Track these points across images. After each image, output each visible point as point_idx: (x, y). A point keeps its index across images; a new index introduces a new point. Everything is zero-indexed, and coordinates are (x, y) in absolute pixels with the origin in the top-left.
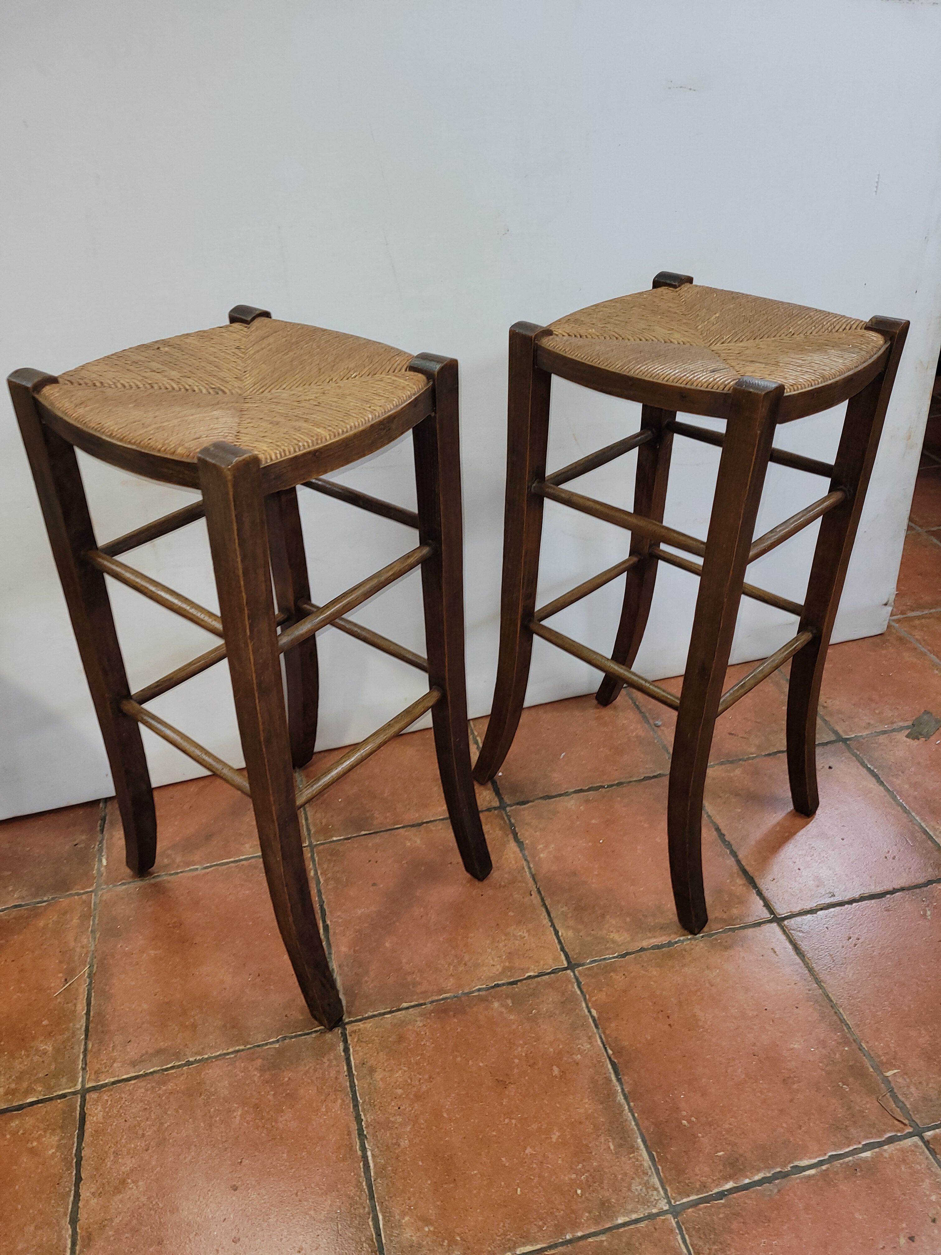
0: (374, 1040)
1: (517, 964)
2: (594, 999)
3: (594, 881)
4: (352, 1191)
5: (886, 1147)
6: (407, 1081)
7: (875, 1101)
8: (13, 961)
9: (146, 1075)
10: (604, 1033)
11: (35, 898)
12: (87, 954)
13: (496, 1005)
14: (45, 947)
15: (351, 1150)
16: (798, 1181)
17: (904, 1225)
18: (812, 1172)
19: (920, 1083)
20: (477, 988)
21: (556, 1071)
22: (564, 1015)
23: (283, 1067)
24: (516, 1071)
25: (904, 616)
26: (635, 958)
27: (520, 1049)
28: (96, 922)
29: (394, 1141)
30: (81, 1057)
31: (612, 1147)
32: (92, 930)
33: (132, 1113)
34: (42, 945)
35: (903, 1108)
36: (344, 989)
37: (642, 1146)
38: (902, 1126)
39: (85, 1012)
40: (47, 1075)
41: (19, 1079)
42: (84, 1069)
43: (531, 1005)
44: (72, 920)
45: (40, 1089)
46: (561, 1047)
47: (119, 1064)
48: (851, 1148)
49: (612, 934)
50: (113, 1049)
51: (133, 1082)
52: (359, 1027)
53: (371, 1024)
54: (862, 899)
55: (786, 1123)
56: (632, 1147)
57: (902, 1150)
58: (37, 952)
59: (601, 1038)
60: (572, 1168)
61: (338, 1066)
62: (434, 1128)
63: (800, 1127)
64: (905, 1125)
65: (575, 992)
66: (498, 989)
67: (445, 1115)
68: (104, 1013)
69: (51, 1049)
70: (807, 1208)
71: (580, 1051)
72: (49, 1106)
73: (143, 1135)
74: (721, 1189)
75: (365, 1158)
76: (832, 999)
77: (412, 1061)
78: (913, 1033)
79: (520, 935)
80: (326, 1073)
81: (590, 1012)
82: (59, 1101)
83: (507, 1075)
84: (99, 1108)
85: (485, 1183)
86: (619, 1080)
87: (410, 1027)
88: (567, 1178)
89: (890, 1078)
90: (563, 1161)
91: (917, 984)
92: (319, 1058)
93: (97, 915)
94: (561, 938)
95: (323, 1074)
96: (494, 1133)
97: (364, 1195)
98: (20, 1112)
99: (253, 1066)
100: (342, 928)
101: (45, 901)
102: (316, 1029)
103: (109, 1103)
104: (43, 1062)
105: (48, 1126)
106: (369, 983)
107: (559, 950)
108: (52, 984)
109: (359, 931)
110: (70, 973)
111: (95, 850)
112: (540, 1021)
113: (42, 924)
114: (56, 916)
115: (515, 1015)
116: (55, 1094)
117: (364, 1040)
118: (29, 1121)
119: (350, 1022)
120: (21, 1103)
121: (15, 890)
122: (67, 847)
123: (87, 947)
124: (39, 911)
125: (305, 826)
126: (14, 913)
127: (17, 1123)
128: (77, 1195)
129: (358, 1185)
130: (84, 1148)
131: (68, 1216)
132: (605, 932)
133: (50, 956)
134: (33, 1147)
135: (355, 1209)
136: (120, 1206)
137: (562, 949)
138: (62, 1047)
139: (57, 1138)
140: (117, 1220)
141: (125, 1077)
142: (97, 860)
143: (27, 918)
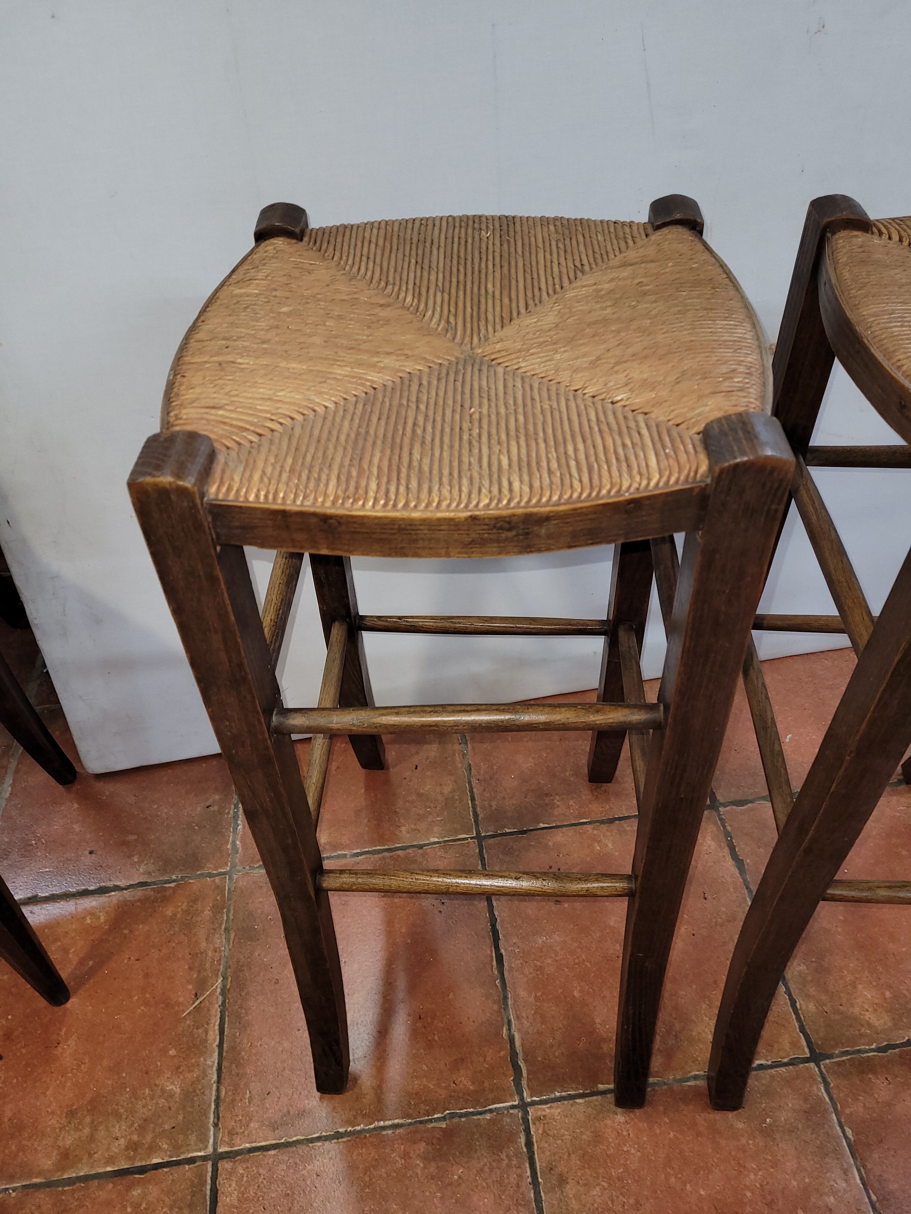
0: (563, 1135)
2: (847, 1111)
3: (839, 929)
6: (607, 1204)
8: (137, 960)
9: (287, 1145)
10: (864, 1167)
11: (162, 875)
12: (219, 961)
14: (173, 945)
22: (809, 1132)
23: (451, 1158)
26: (901, 1056)
27: (752, 1176)
28: (231, 917)
30: (213, 1106)
32: (225, 929)
33: (272, 1198)
34: (169, 942)
36: (523, 1053)
39: (217, 1042)
40: (174, 1128)
41: (142, 1129)
42: (216, 1125)
43: (764, 1110)
44: (202, 911)
45: (165, 1146)
46: (807, 1180)
47: (258, 1124)
50: (249, 1102)
51: (272, 1152)
52: (544, 1113)
53: (559, 1110)
58: (165, 951)
59: (859, 1173)
61: (520, 1167)
65: (820, 1100)
68: (238, 1048)
69: (179, 1089)
71: (834, 1192)
72: (177, 1173)
77: (613, 1174)
80: (505, 1176)
82: (187, 1167)
84: (234, 1185)
87: (609, 1122)
92: (495, 1152)
93: (232, 908)
94: (800, 1012)
95: (502, 1176)
98: (142, 1176)
99: (414, 1150)
100: (519, 962)
101: (174, 881)
102: (490, 1107)
103: (245, 1179)
104: (170, 1108)
105: (174, 1201)
106: (555, 1048)
107: (798, 1030)
108: (181, 999)
109: (540, 968)
110: (202, 985)
111: (230, 816)
112: (778, 1136)
113: (169, 913)
114: (186, 904)
115: (744, 1123)
116: (182, 1157)
117: (551, 1133)
118: (154, 1192)
119: (534, 1103)
120: (144, 1163)
121: (140, 862)
122: (199, 809)
123: (220, 951)
124: (167, 893)
125: (471, 809)
126: (139, 893)
127: (139, 1191)
132: (857, 1010)
133: (178, 959)
137: (802, 1030)
138: (191, 1089)
141: (263, 1144)
142: (231, 829)
143: (154, 902)
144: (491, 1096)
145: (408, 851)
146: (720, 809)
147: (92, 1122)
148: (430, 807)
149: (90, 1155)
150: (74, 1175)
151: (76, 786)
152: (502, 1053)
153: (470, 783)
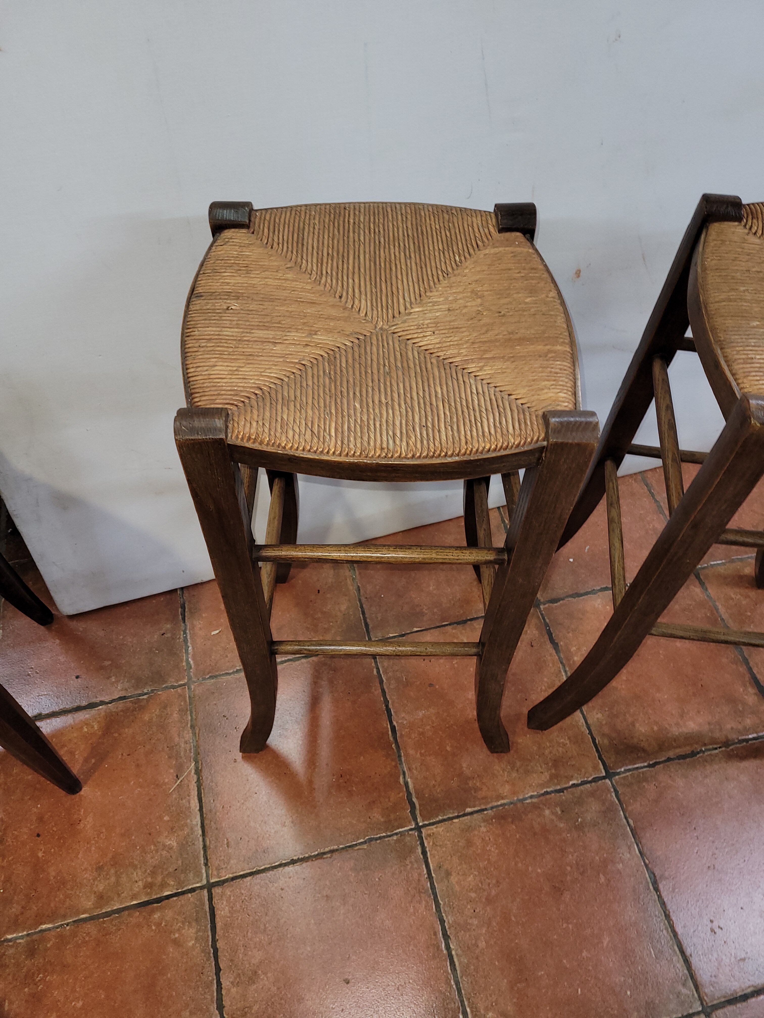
0: (446, 845)
1: (562, 772)
2: (630, 809)
6: (478, 885)
8: (129, 755)
9: (258, 872)
10: (641, 843)
11: (136, 690)
12: (190, 751)
13: (547, 812)
14: (154, 741)
15: (438, 948)
20: (530, 794)
21: (602, 879)
23: (373, 868)
24: (569, 878)
26: (664, 769)
27: (570, 857)
28: (194, 717)
29: (473, 942)
30: (202, 852)
32: (191, 726)
33: (253, 908)
34: (151, 739)
36: (415, 792)
37: (678, 952)
39: (198, 808)
40: (176, 870)
41: (153, 873)
42: (206, 864)
43: (576, 814)
44: (172, 715)
45: (172, 883)
46: (605, 855)
47: (235, 861)
49: (642, 742)
50: (228, 847)
51: (248, 878)
52: (432, 831)
53: (442, 828)
58: (148, 747)
59: (638, 848)
60: (620, 971)
61: (419, 868)
62: (505, 930)
65: (612, 803)
66: (548, 796)
67: (513, 919)
68: (214, 810)
69: (175, 844)
71: (622, 861)
72: (183, 899)
73: (265, 930)
74: (744, 992)
75: (450, 956)
77: (481, 866)
79: (563, 742)
80: (410, 875)
81: (628, 822)
82: (190, 895)
83: (562, 881)
84: (225, 903)
85: (552, 983)
87: (476, 833)
88: (617, 980)
92: (402, 860)
93: (192, 710)
94: (599, 746)
95: (407, 875)
96: (555, 937)
97: (454, 991)
98: (159, 905)
99: (347, 866)
100: (406, 730)
101: (146, 694)
102: (396, 831)
103: (232, 898)
104: (171, 856)
105: (185, 918)
106: (436, 787)
107: (597, 757)
108: (166, 780)
109: (422, 734)
110: (180, 769)
111: (181, 640)
112: (586, 830)
113: (146, 718)
114: (158, 710)
115: (564, 823)
116: (186, 888)
117: (438, 844)
118: (169, 914)
119: (424, 826)
120: (159, 896)
121: (117, 682)
122: (156, 636)
123: (190, 743)
124: (142, 704)
125: (363, 621)
126: (121, 705)
127: (159, 915)
128: (219, 984)
129: (448, 983)
130: (217, 940)
131: (215, 1003)
132: (635, 740)
133: (160, 751)
134: (176, 938)
135: (447, 1004)
136: (256, 995)
137: (600, 758)
138: (184, 842)
139: (194, 931)
140: (256, 1008)
141: (242, 873)
142: (184, 651)
143: (133, 711)
144: (396, 824)
146: (541, 607)
147: (116, 872)
148: (332, 622)
149: (119, 895)
150: (109, 909)
151: (55, 626)
152: (401, 794)
153: (360, 600)
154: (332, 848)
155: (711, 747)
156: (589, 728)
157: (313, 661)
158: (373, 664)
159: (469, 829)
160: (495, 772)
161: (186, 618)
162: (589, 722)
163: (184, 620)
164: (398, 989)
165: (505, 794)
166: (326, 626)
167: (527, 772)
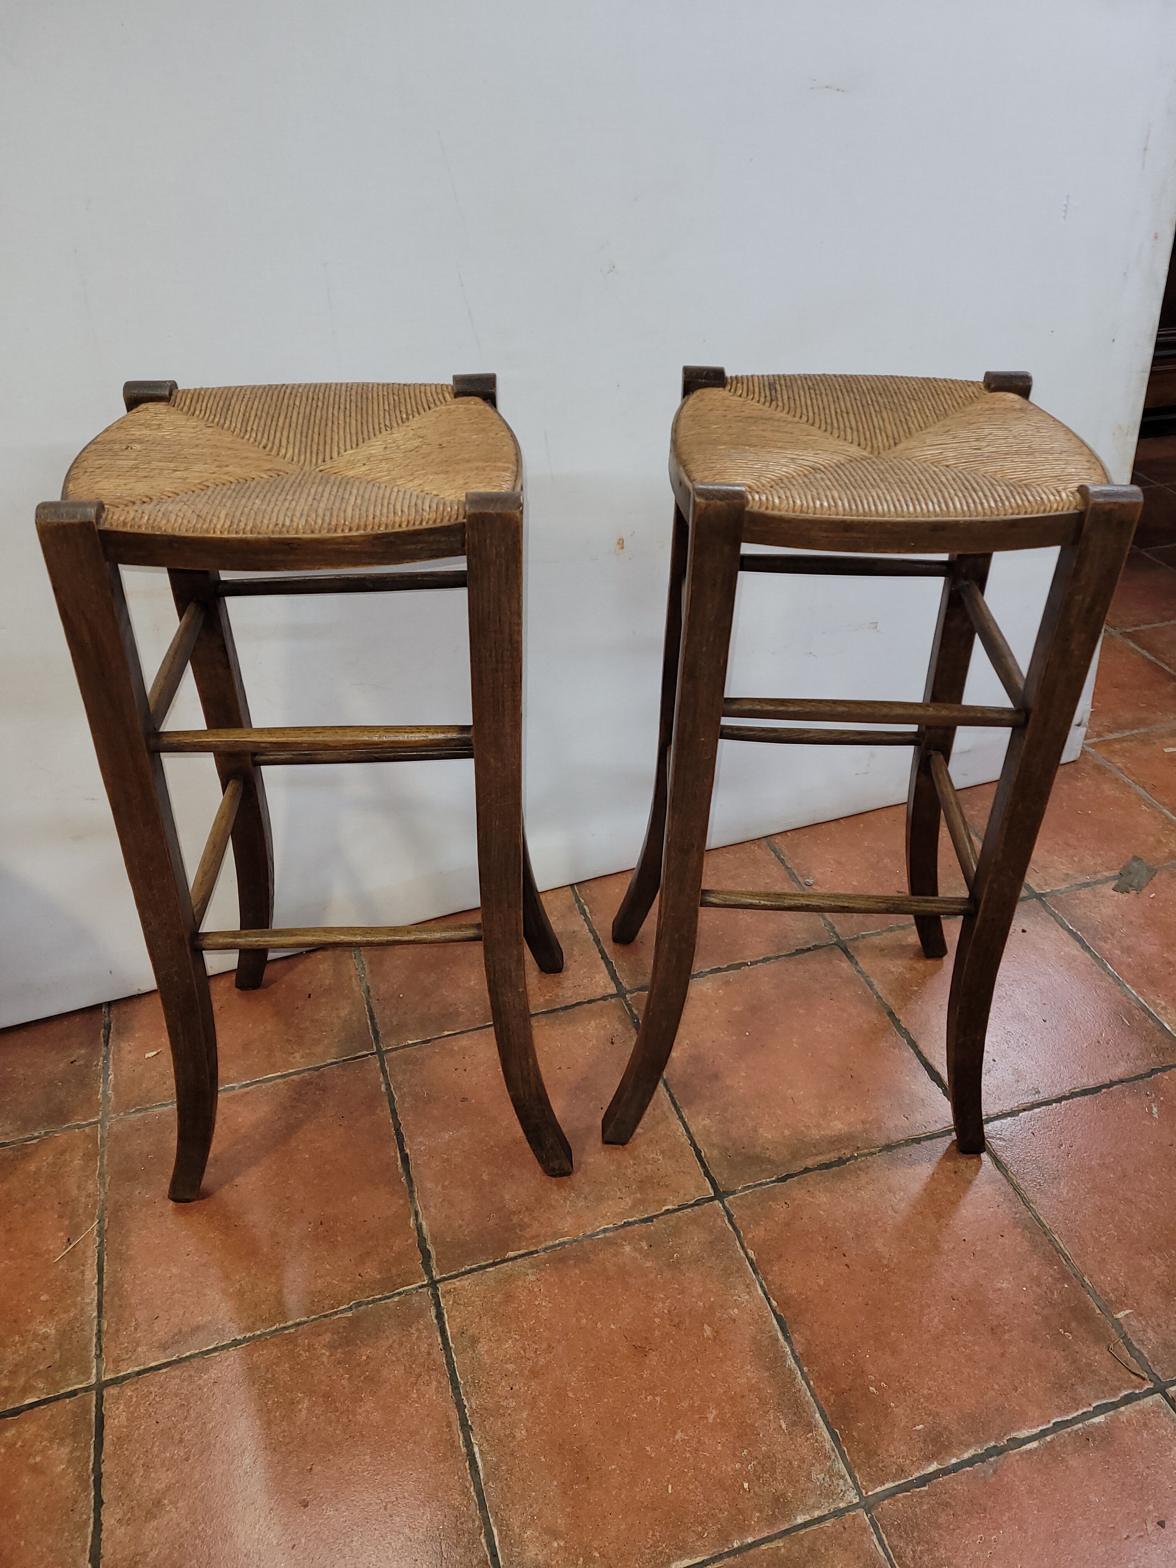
0: (474, 1301)
1: (651, 1196)
2: (750, 1236)
3: (741, 1085)
4: (457, 1499)
5: (1122, 1409)
6: (519, 1353)
7: (1105, 1350)
9: (180, 1361)
10: (765, 1279)
11: (21, 1134)
12: (94, 1206)
13: (628, 1248)
14: (39, 1197)
15: (452, 1446)
16: (1018, 1457)
17: (1151, 1507)
18: (1034, 1445)
19: (1159, 1325)
20: (602, 1228)
21: (708, 1331)
22: (713, 1259)
23: (359, 1342)
24: (657, 1333)
25: (1102, 739)
26: (799, 1182)
27: (660, 1305)
28: (105, 1162)
29: (508, 1432)
30: (94, 1340)
31: (784, 1426)
32: (99, 1173)
33: (165, 1411)
34: (35, 1195)
35: (1139, 1357)
36: (432, 1237)
37: (822, 1423)
38: (1140, 1380)
39: (96, 1281)
40: (50, 1367)
41: (13, 1373)
42: (98, 1356)
43: (671, 1247)
44: (71, 1161)
45: (41, 1385)
46: (712, 1299)
47: (145, 1349)
48: (1080, 1412)
49: (768, 1152)
50: (136, 1329)
51: (164, 1370)
52: (453, 1286)
53: (469, 1281)
54: (1073, 1095)
55: (998, 1384)
56: (809, 1424)
57: (1141, 1412)
58: (29, 1205)
59: (762, 1286)
60: (735, 1455)
61: (430, 1338)
62: (557, 1412)
63: (1016, 1389)
64: (1144, 1379)
65: (726, 1229)
66: (628, 1228)
67: (571, 1395)
68: (121, 1282)
69: (53, 1331)
70: (1030, 1492)
71: (737, 1305)
72: (54, 1407)
73: (181, 1441)
74: (923, 1473)
75: (471, 1455)
76: (1045, 1223)
77: (525, 1326)
78: (1147, 1263)
79: (653, 1158)
80: (415, 1347)
81: (745, 1252)
82: (68, 1400)
83: (646, 1339)
84: (121, 1407)
85: (626, 1480)
86: (787, 1338)
87: (520, 1283)
88: (729, 1469)
89: (1121, 1321)
90: (723, 1446)
91: (1148, 1201)
92: (405, 1328)
93: (106, 1154)
94: (705, 1160)
95: (412, 1349)
96: (635, 1415)
97: (473, 1504)
98: (17, 1417)
99: (319, 1342)
100: (425, 1158)
101: (35, 1138)
102: (399, 1291)
103: (134, 1399)
104: (44, 1349)
105: (55, 1433)
106: (464, 1228)
107: (703, 1175)
108: (51, 1247)
109: (447, 1160)
110: (74, 1231)
111: (99, 1068)
112: (684, 1267)
113: (32, 1168)
114: (51, 1157)
115: (652, 1261)
116: (62, 1391)
117: (461, 1302)
118: (30, 1429)
119: (443, 1280)
120: (17, 1405)
122: (61, 1065)
123: (95, 1196)
124: (28, 1151)
125: (370, 1027)
127: (13, 1432)
128: (98, 1524)
129: (464, 1492)
130: (104, 1461)
131: (88, 1552)
132: (758, 1149)
133: (46, 1210)
134: (36, 1463)
135: (462, 1523)
136: (156, 1535)
137: (707, 1174)
138: (68, 1328)
139: (67, 1450)
140: (153, 1555)
141: (153, 1364)
142: (101, 1081)
143: (13, 1160)
144: (399, 1281)
145: (303, 1074)
146: (627, 996)
148: (326, 1031)
152: (410, 1241)
153: (368, 1003)
154: (298, 1320)
155: (866, 1151)
156: (691, 1138)
157: (293, 1080)
158: (381, 1079)
159: (510, 1278)
160: (553, 1202)
161: (110, 1040)
162: (691, 1131)
163: (107, 1043)
164: (385, 1509)
165: (566, 1229)
166: (316, 1037)
167: (600, 1199)
